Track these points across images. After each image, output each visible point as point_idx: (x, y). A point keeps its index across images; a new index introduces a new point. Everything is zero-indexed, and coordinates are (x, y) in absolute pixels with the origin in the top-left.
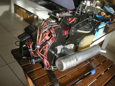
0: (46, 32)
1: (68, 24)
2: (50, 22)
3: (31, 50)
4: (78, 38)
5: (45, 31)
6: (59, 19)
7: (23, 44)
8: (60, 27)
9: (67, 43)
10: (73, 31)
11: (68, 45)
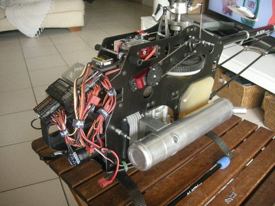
0: (91, 89)
1: (140, 62)
2: (99, 67)
3: (66, 133)
4: (175, 91)
5: (90, 86)
6: (120, 56)
7: (47, 123)
8: (124, 73)
9: (148, 105)
10: (155, 76)
11: (154, 111)
